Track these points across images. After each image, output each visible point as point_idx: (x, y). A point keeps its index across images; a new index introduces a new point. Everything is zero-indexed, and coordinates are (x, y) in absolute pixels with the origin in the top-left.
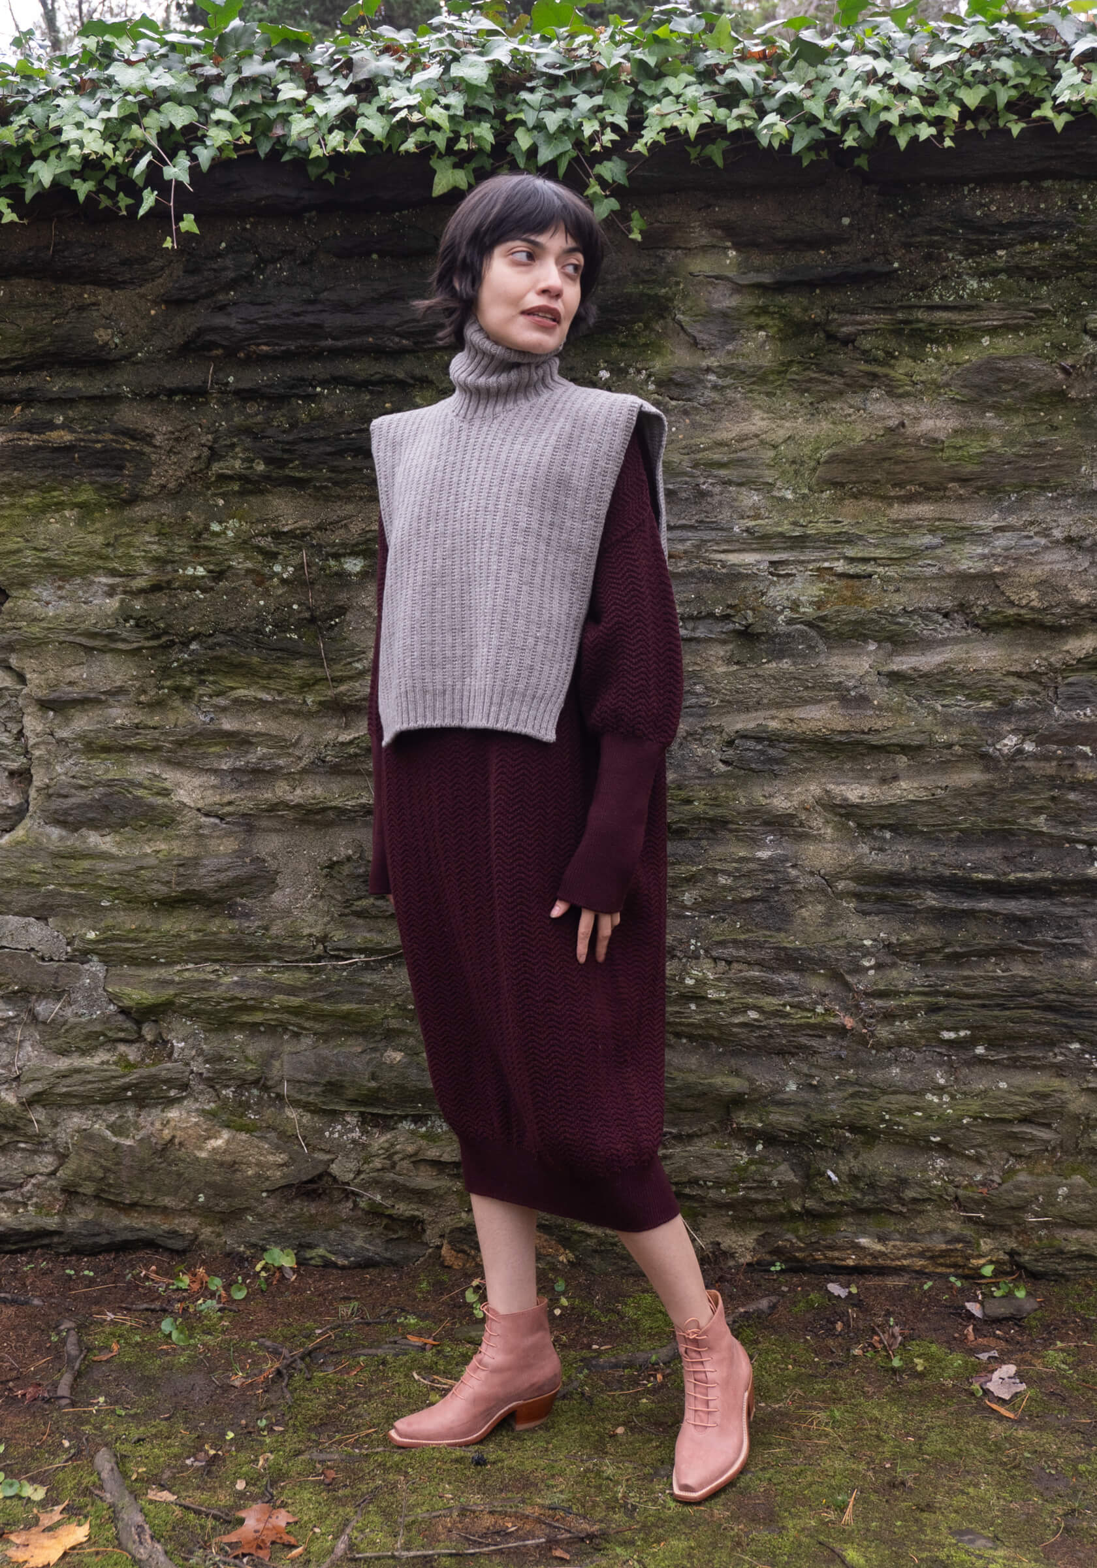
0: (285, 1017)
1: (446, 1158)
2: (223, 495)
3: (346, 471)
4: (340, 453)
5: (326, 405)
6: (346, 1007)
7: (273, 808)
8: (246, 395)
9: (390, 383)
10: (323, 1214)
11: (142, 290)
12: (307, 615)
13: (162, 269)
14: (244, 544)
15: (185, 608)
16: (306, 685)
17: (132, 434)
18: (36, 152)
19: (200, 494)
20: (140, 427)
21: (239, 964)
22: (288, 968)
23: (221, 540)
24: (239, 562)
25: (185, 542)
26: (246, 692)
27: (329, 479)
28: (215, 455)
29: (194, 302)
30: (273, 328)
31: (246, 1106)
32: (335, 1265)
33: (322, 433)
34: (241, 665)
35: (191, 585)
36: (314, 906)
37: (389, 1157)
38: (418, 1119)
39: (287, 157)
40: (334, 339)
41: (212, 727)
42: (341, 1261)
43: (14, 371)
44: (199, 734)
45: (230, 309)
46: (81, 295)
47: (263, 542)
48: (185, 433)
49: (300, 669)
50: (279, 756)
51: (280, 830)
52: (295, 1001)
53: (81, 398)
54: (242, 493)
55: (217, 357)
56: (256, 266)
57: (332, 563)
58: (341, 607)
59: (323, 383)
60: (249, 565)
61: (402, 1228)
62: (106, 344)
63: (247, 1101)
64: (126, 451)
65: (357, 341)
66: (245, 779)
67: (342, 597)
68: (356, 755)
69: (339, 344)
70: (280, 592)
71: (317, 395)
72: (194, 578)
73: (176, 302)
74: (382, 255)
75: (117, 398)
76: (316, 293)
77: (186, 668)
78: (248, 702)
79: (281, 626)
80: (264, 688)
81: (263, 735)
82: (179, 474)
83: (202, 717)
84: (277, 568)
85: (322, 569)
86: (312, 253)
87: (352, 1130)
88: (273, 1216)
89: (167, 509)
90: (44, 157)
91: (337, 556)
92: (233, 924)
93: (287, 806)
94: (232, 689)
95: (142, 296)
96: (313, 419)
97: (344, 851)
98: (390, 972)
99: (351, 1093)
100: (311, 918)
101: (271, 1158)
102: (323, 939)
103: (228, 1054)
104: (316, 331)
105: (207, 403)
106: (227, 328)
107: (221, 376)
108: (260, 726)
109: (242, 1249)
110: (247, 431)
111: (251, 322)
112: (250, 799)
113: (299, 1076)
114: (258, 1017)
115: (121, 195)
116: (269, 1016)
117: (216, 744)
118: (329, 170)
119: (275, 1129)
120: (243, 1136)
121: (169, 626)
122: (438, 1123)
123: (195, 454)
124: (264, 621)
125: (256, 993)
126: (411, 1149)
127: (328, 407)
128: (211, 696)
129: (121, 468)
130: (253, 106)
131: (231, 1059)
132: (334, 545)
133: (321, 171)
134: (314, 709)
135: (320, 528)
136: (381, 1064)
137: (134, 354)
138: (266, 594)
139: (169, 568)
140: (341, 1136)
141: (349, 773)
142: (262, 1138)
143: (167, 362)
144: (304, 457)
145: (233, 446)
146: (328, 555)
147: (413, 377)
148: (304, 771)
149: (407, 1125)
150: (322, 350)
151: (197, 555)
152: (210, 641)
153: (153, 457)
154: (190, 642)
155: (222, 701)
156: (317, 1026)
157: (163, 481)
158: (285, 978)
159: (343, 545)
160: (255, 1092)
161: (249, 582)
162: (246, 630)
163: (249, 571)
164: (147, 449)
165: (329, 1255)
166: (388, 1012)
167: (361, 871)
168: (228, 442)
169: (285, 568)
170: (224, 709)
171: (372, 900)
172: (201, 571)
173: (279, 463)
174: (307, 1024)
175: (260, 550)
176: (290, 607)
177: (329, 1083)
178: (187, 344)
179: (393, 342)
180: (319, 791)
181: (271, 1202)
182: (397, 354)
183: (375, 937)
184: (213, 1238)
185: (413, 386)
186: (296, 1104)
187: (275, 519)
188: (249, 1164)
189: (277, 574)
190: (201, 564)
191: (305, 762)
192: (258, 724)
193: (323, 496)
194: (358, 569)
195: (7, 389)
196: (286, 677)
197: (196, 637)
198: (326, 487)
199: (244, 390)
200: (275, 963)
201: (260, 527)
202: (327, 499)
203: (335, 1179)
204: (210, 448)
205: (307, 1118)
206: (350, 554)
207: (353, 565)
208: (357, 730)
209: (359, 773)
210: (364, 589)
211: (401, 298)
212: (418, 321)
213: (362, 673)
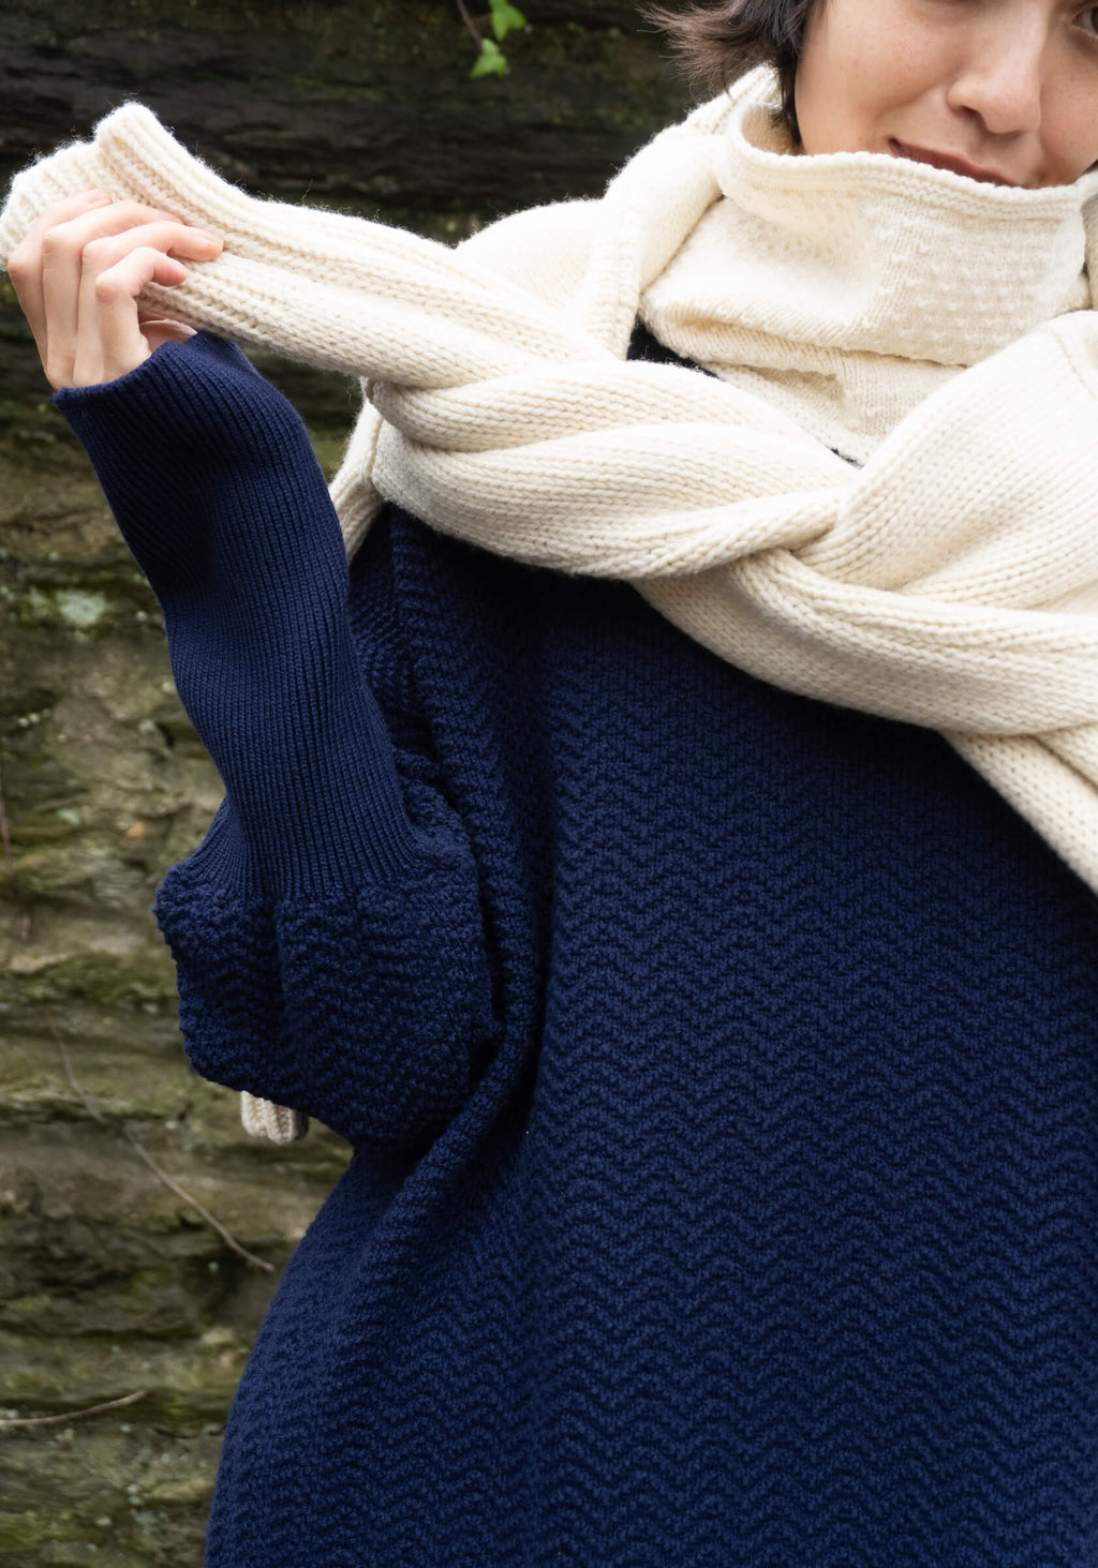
57: (37, 599)
58: (48, 693)
67: (50, 673)
68: (46, 1001)
76: (61, 36)
85: (14, 609)
91: (48, 587)
98: (67, 1447)
132: (46, 563)
135: (19, 524)
141: (27, 1033)
146: (30, 582)
159: (67, 565)
166: (55, 1529)
167: (31, 1238)
171: (45, 1300)
183: (45, 1376)
193: (31, 458)
194: (90, 618)
198: (41, 443)
202: (41, 466)
206: (78, 587)
207: (83, 610)
208: (54, 949)
209: (45, 1035)
210: (99, 659)
211: (242, 77)
212: (276, 128)
213: (75, 834)
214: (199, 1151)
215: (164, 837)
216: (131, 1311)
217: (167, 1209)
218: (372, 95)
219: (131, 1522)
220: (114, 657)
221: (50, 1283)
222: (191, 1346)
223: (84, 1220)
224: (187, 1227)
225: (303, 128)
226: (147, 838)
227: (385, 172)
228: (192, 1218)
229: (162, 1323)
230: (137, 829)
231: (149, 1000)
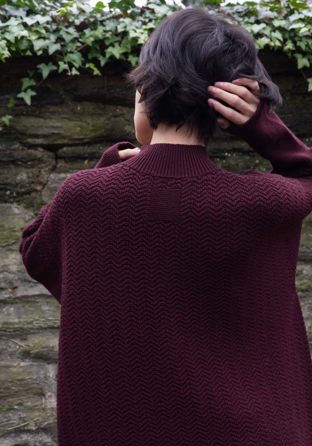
18: (107, 43)
43: (84, 144)
46: (115, 111)
59: (228, 152)
62: (130, 132)
71: (225, 157)
90: (112, 45)
127: (232, 162)
195: (82, 152)
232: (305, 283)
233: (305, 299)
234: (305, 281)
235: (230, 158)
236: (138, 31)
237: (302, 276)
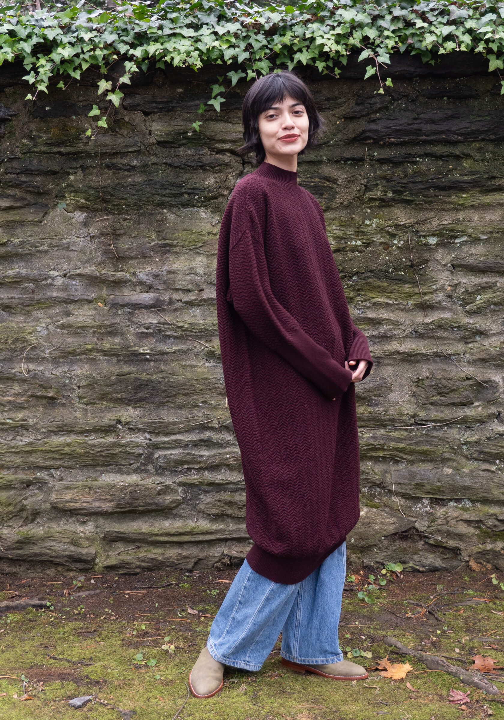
0: (395, 453)
1: (472, 518)
2: (370, 208)
3: (432, 197)
4: (428, 189)
5: (422, 166)
6: (425, 448)
7: (392, 353)
8: (382, 161)
9: (451, 156)
10: (410, 547)
11: (334, 112)
12: (410, 263)
13: (344, 103)
14: (381, 230)
15: (351, 260)
16: (409, 296)
17: (327, 179)
19: (359, 207)
20: (332, 175)
21: (372, 428)
22: (396, 430)
23: (370, 228)
24: (378, 239)
25: (353, 229)
26: (380, 300)
27: (423, 201)
28: (368, 189)
29: (359, 118)
30: (399, 131)
31: (374, 496)
32: (419, 571)
33: (420, 179)
34: (379, 287)
35: (353, 249)
36: (409, 400)
37: (445, 519)
38: (458, 500)
39: (413, 53)
40: (426, 136)
41: (362, 316)
42: (421, 569)
44: (357, 319)
45: (378, 122)
47: (391, 230)
48: (353, 179)
49: (407, 288)
50: (394, 329)
51: (393, 365)
52: (401, 445)
53: (304, 162)
54: (379, 207)
55: (369, 143)
56: (390, 102)
57: (422, 239)
58: (426, 260)
59: (420, 156)
60: (382, 240)
61: (449, 553)
63: (374, 494)
64: (324, 187)
65: (436, 137)
66: (378, 340)
67: (427, 255)
68: (433, 329)
69: (429, 138)
70: (396, 253)
71: (417, 162)
72: (356, 246)
73: (349, 118)
74: (449, 98)
75: (321, 162)
76: (418, 115)
77: (351, 288)
78: (381, 304)
79: (397, 269)
80: (389, 297)
81: (387, 319)
82: (349, 197)
83: (357, 311)
84: (395, 242)
85: (418, 242)
86: (417, 97)
87: (426, 507)
88: (387, 548)
89: (343, 213)
91: (424, 236)
92: (370, 409)
93: (398, 353)
94: (373, 298)
95: (334, 115)
96: (415, 173)
97: (425, 373)
98: (446, 431)
99: (428, 488)
100: (407, 406)
101: (387, 520)
102: (414, 416)
103: (367, 471)
104: (419, 132)
105: (363, 165)
106: (377, 130)
107: (371, 152)
108: (385, 316)
109: (372, 564)
110: (384, 178)
111: (389, 128)
112: (381, 350)
113: (401, 481)
114: (381, 454)
115: (336, 68)
116: (386, 453)
117: (364, 324)
118: (432, 59)
119: (388, 507)
120: (374, 510)
121: (344, 268)
122: (467, 502)
123: (358, 188)
124: (389, 267)
125: (381, 442)
126: (455, 515)
127: (423, 168)
128: (362, 302)
129: (322, 194)
130: (399, 29)
131: (368, 473)
132: (424, 231)
133: (428, 59)
134: (412, 308)
135: (417, 223)
136: (442, 475)
137: (329, 142)
138: (389, 254)
139: (343, 241)
140: (420, 509)
141: (428, 337)
142: (384, 511)
143: (344, 145)
144: (411, 190)
145: (377, 185)
146: (421, 236)
147: (464, 154)
148: (407, 337)
149: (452, 504)
150: (421, 141)
151: (357, 236)
152: (364, 275)
153: (337, 190)
154: (353, 276)
155: (367, 304)
156: (409, 457)
157: (341, 201)
158: (396, 434)
159: (429, 231)
160: (378, 489)
161: (381, 248)
162: (381, 270)
163: (382, 243)
164: (335, 186)
165: (415, 566)
166: (445, 450)
167: (433, 383)
168: (374, 183)
169: (399, 241)
170: (368, 308)
171: (439, 397)
172: (359, 243)
173: (399, 193)
174: (404, 456)
175: (389, 233)
176: (401, 259)
177: (417, 484)
178: (356, 137)
179: (455, 138)
180: (413, 346)
181: (386, 542)
182: (455, 143)
183: (440, 414)
184: (356, 560)
185: (462, 158)
186: (398, 494)
187: (397, 219)
188: (376, 524)
189: (395, 244)
190: (359, 240)
191: (407, 332)
192: (384, 314)
193: (419, 208)
194: (435, 242)
196: (400, 292)
197: (357, 273)
198: (421, 204)
199: (383, 159)
200: (390, 428)
201: (389, 222)
202: (421, 209)
203: (417, 530)
204: (365, 186)
205: (403, 502)
206: (431, 235)
207: (433, 240)
208: (433, 317)
209: (433, 337)
210: (437, 251)
211: (458, 118)
212: (467, 128)
213: (436, 291)
214: (469, 361)
215: (455, 290)
216: (458, 398)
217: (463, 375)
218: (487, 118)
219: (461, 448)
220: (441, 250)
221: (440, 394)
222: (471, 406)
223: (445, 379)
224: (468, 379)
225: (473, 128)
226: (451, 290)
227: (492, 134)
228: (469, 377)
229: (465, 400)
230: (449, 288)
231: (455, 327)
232: (498, 296)
233: (499, 313)
234: (498, 293)
235: (422, 163)
236: (326, 36)
237: (495, 288)
